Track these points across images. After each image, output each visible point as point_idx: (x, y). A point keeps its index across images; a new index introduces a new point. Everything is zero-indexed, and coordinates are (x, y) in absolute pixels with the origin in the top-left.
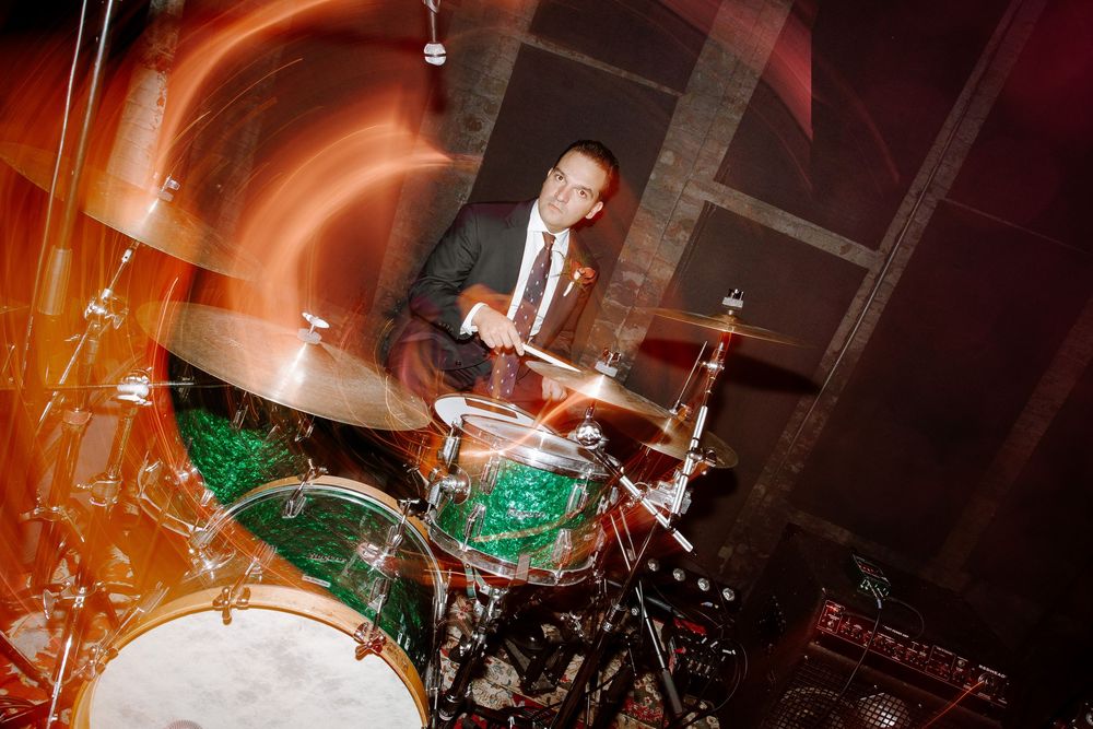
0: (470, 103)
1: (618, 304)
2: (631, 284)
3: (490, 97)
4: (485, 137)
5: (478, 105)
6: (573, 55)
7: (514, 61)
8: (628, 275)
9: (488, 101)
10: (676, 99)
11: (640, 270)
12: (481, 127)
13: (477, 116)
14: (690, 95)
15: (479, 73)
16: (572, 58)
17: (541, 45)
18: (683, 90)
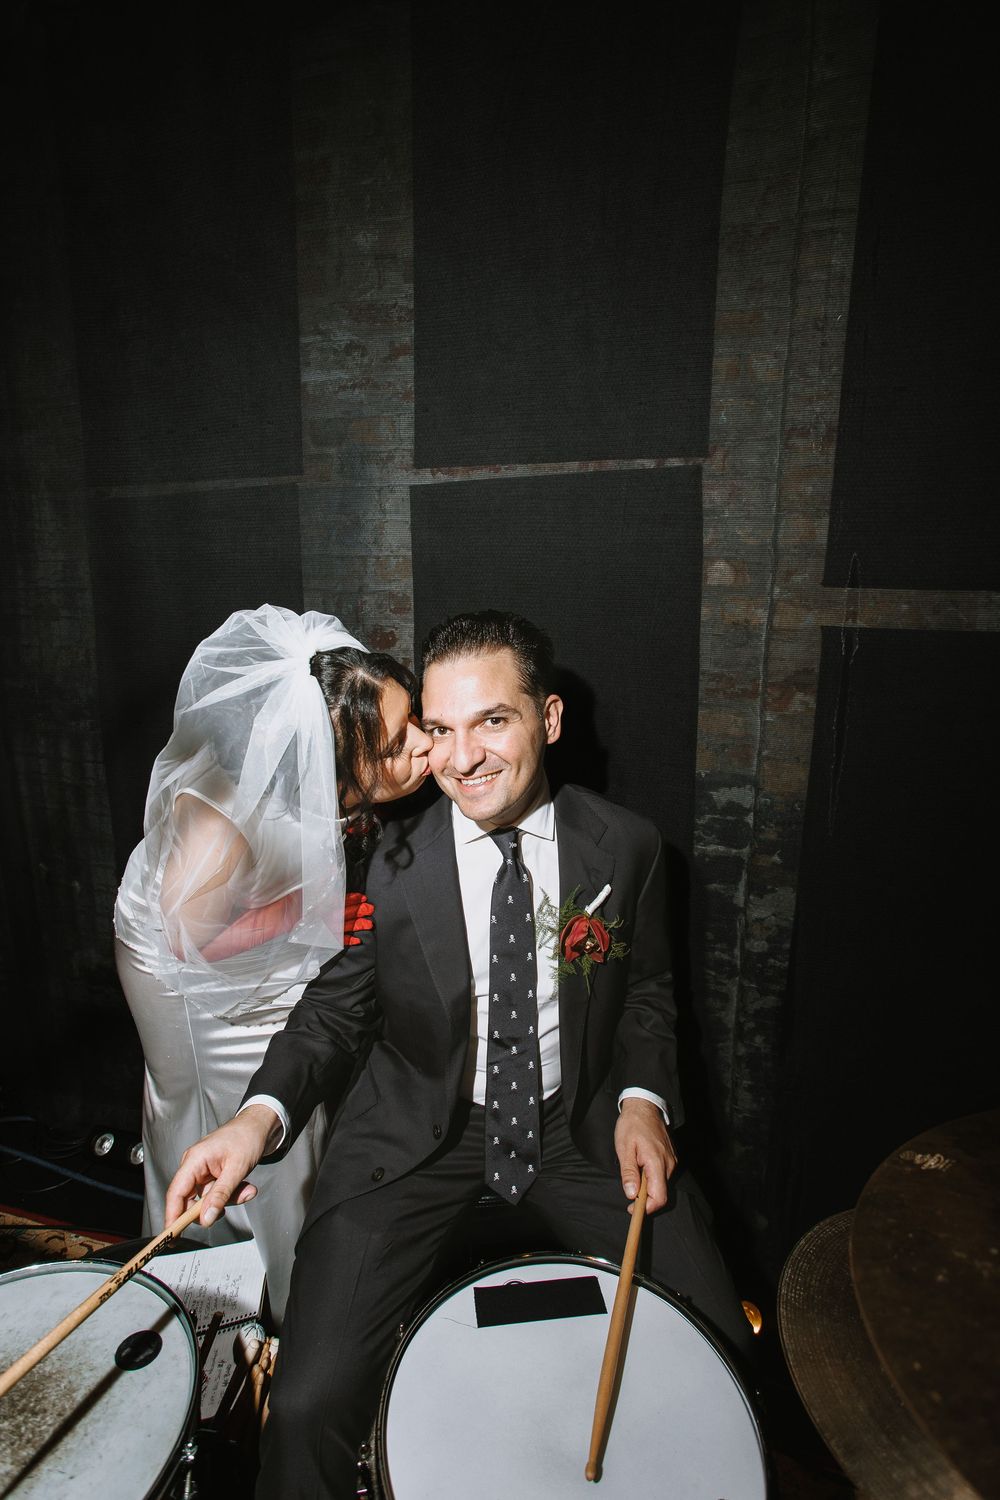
0: (367, 608)
1: (721, 848)
2: (734, 808)
3: (394, 587)
4: (405, 651)
5: (380, 606)
6: (497, 472)
7: (408, 519)
8: (721, 796)
9: (391, 595)
10: (698, 470)
11: (739, 781)
12: (395, 640)
13: (383, 623)
14: (719, 455)
15: (363, 558)
16: (498, 476)
17: (442, 478)
18: (705, 452)
